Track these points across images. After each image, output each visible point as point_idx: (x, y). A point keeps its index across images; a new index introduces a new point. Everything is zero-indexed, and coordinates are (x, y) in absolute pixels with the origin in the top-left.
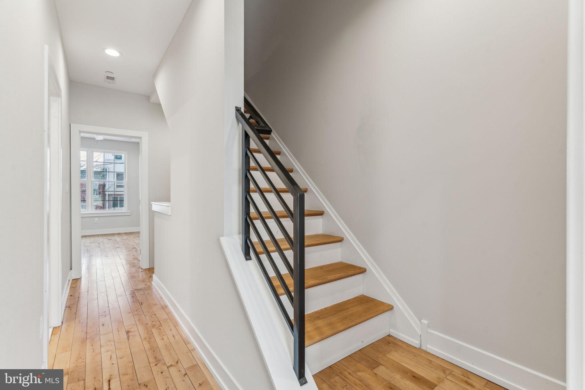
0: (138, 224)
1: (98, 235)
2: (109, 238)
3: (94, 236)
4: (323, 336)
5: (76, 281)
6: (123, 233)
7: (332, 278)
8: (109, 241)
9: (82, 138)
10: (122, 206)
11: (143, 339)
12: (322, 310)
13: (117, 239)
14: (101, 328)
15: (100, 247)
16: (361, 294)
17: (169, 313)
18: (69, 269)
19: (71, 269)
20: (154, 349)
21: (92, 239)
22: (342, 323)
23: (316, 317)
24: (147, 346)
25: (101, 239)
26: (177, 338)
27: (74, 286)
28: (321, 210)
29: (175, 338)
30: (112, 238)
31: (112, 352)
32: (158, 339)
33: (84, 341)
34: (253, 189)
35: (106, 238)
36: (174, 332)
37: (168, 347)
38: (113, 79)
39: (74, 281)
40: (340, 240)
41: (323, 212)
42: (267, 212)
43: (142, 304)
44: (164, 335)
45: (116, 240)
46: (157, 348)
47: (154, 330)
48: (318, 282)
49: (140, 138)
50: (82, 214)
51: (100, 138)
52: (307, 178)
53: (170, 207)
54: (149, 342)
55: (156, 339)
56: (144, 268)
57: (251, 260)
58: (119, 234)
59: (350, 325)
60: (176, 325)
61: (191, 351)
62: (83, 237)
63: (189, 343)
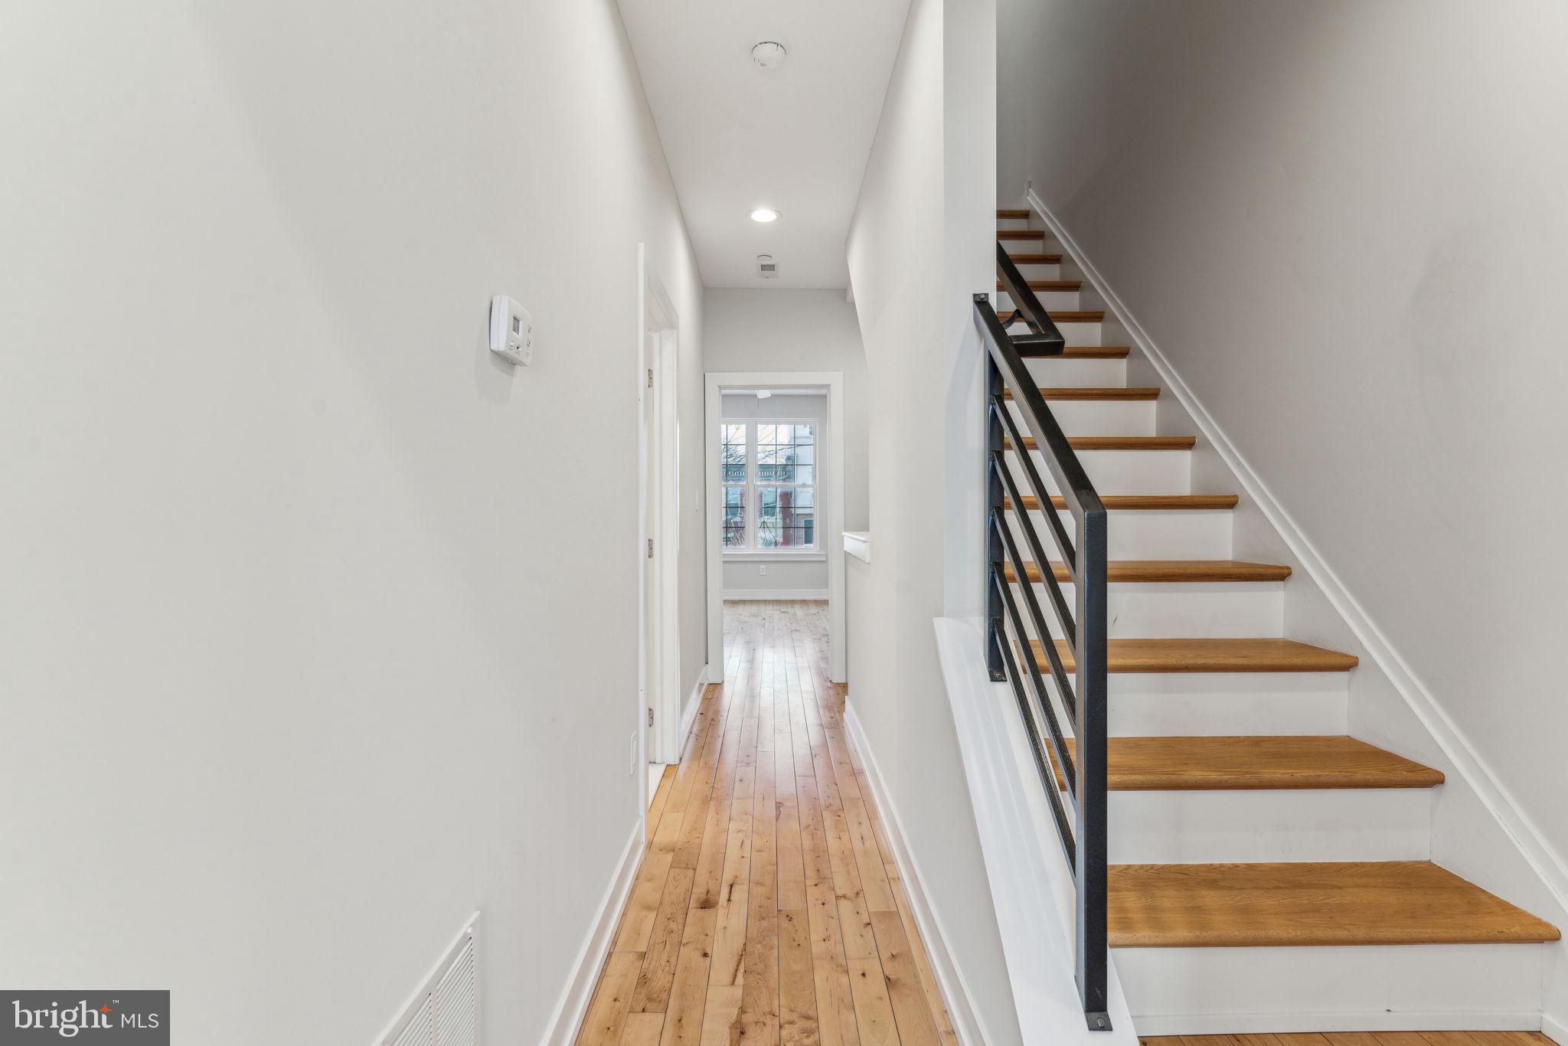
0: (825, 583)
1: (765, 602)
2: (784, 608)
3: (758, 602)
4: (1204, 934)
5: (713, 691)
6: (810, 601)
7: (1279, 776)
8: (783, 615)
9: (724, 396)
10: (808, 539)
11: (803, 825)
12: (1236, 866)
13: (797, 611)
14: (737, 785)
15: (764, 627)
16: (1425, 858)
17: (863, 788)
18: (704, 662)
19: (707, 663)
20: (820, 853)
21: (754, 609)
22: (1290, 920)
23: (1204, 880)
24: (807, 843)
25: (768, 610)
26: (868, 844)
27: (709, 697)
28: (1280, 565)
29: (863, 843)
30: (789, 609)
31: (746, 836)
32: (831, 835)
33: (706, 801)
34: (1031, 499)
35: (779, 608)
36: (865, 830)
37: (848, 858)
38: (772, 267)
39: (711, 686)
40: (1346, 664)
41: (1286, 571)
42: (1060, 562)
43: (815, 756)
44: (844, 831)
45: (795, 614)
46: (824, 851)
47: (827, 815)
48: (1219, 778)
49: (827, 387)
50: (724, 555)
51: (763, 394)
52: (1239, 464)
53: (868, 543)
54: (813, 836)
55: (827, 834)
56: (835, 681)
57: (1003, 681)
58: (804, 602)
59: (1320, 934)
60: (872, 817)
61: (891, 881)
62: (726, 602)
63: (892, 863)
